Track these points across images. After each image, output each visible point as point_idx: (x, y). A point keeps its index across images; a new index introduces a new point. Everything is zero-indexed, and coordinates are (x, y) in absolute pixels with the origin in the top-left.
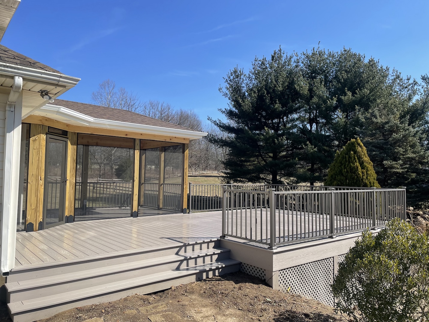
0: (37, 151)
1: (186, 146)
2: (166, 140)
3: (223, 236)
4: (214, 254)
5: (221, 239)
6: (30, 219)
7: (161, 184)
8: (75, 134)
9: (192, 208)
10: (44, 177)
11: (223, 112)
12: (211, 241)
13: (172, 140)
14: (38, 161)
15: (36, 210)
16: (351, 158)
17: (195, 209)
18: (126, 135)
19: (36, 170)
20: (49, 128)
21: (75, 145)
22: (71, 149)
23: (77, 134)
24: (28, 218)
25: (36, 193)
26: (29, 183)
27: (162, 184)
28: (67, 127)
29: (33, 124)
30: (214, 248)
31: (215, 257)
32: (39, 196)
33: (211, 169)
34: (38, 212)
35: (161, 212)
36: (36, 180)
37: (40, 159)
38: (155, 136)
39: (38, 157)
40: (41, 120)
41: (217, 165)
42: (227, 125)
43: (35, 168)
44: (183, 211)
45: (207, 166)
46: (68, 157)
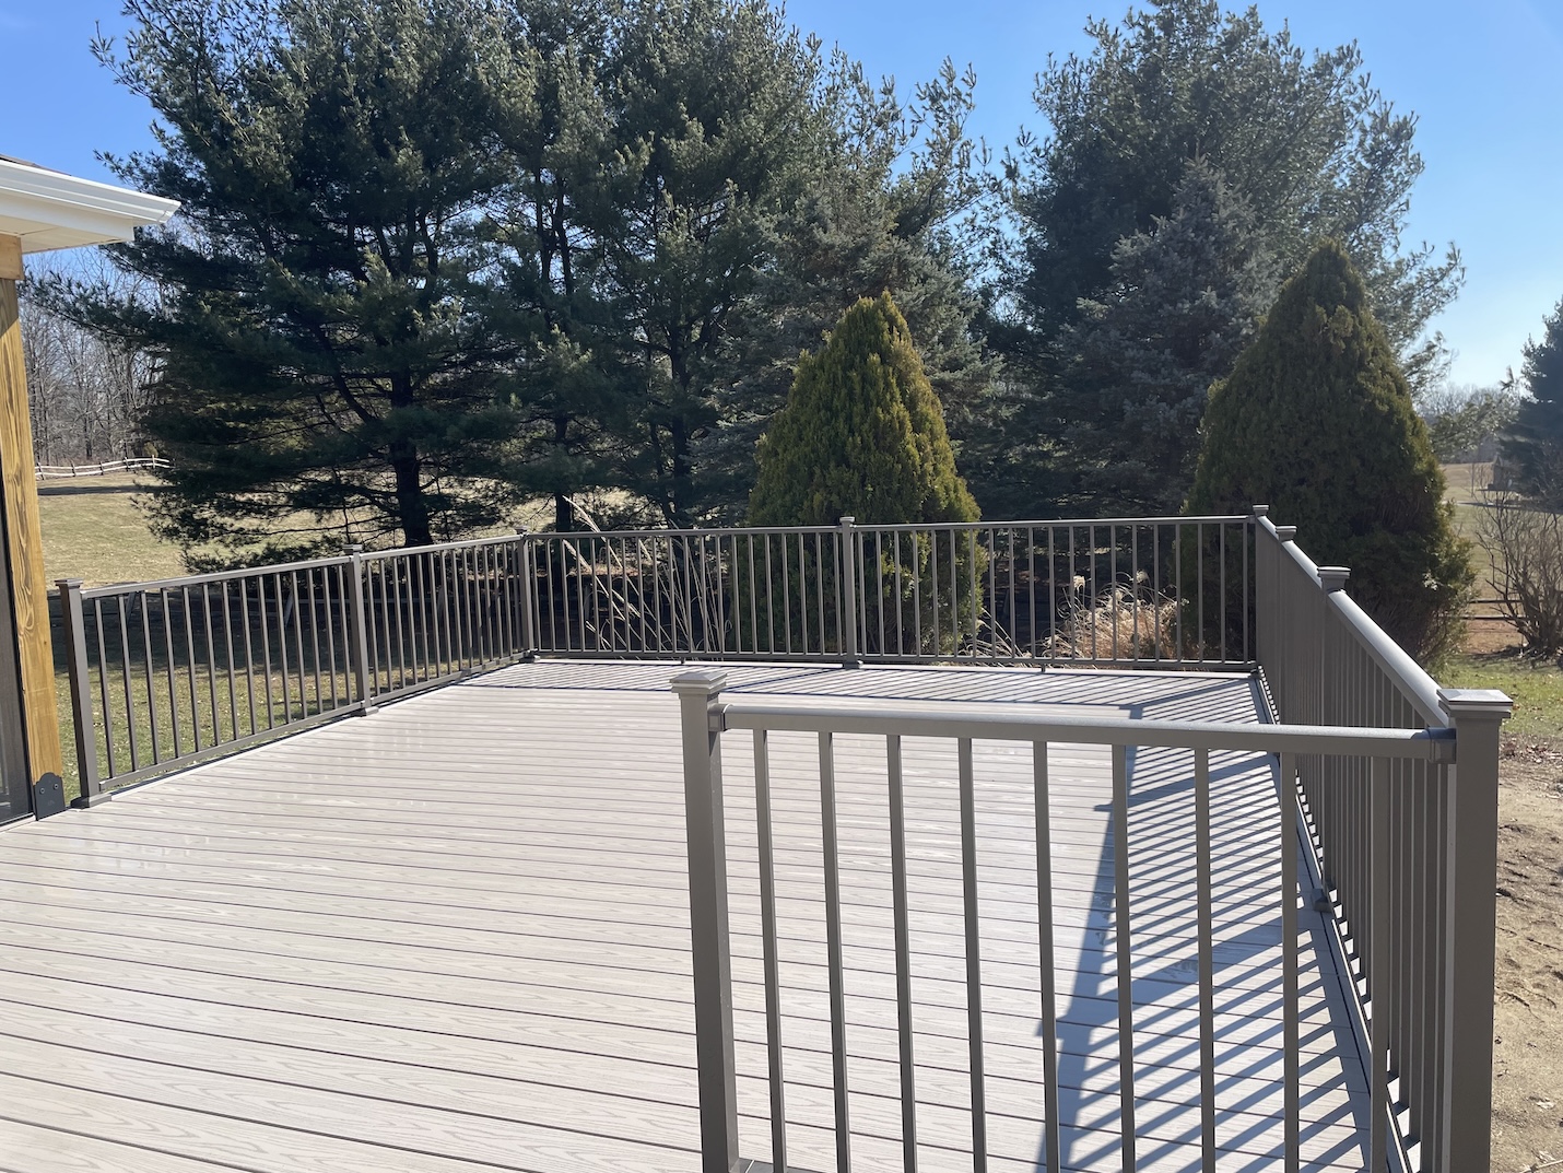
16: (874, 384)
44: (36, 800)
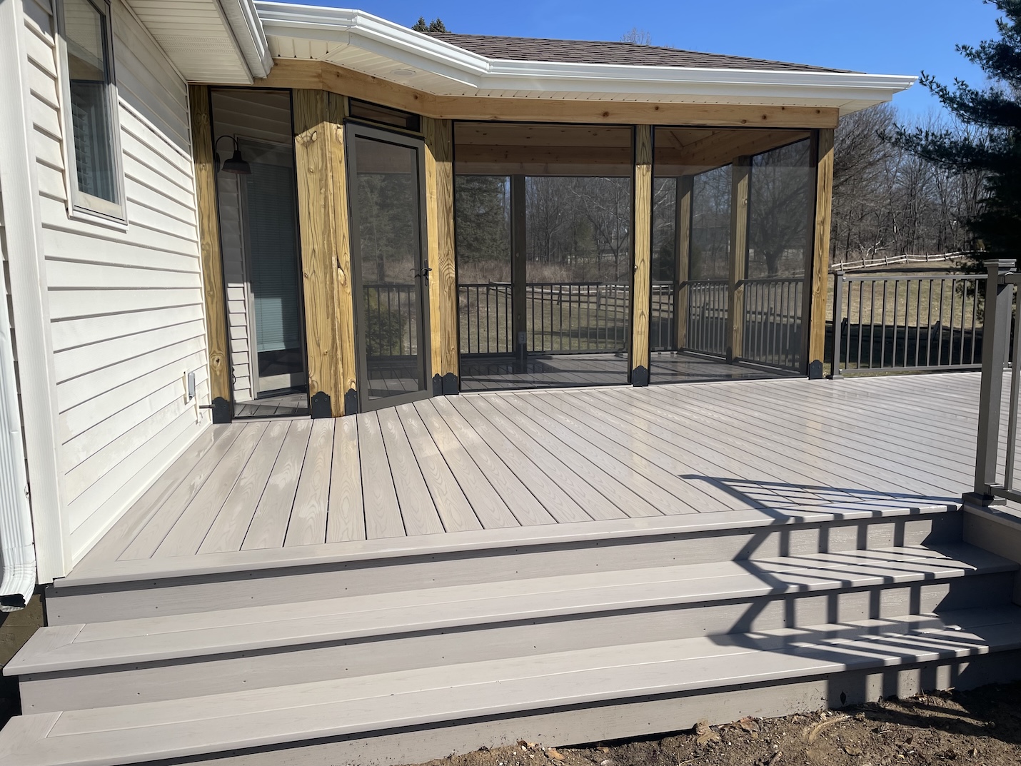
0: (317, 176)
1: (824, 137)
2: (745, 121)
3: (982, 495)
4: (930, 580)
5: (968, 508)
6: (319, 383)
7: (736, 281)
8: (445, 125)
9: (843, 359)
10: (348, 259)
11: (973, 56)
12: (915, 515)
13: (768, 120)
14: (325, 208)
15: (333, 356)
17: (853, 359)
18: (606, 114)
19: (321, 237)
20: (352, 102)
21: (447, 161)
22: (435, 173)
23: (449, 124)
24: (313, 379)
25: (328, 307)
26: (307, 277)
27: (740, 283)
28: (417, 102)
29: (299, 90)
30: (929, 543)
31: (933, 596)
32: (337, 314)
33: (922, 249)
34: (340, 362)
35: (736, 371)
36: (325, 268)
37: (331, 203)
38: (704, 109)
39: (322, 197)
40: (319, 76)
41: (943, 238)
42: (986, 96)
43: (319, 231)
44: (810, 371)
45: (909, 243)
46: (428, 199)
